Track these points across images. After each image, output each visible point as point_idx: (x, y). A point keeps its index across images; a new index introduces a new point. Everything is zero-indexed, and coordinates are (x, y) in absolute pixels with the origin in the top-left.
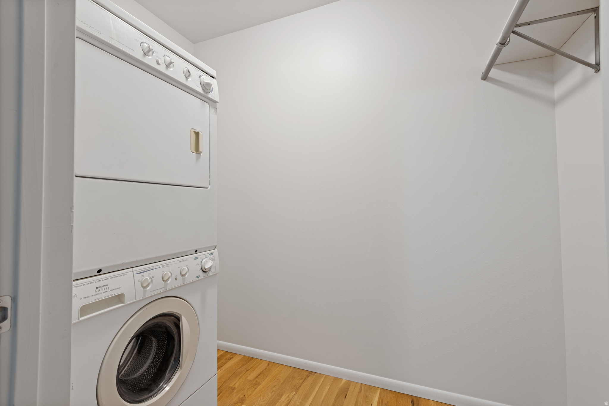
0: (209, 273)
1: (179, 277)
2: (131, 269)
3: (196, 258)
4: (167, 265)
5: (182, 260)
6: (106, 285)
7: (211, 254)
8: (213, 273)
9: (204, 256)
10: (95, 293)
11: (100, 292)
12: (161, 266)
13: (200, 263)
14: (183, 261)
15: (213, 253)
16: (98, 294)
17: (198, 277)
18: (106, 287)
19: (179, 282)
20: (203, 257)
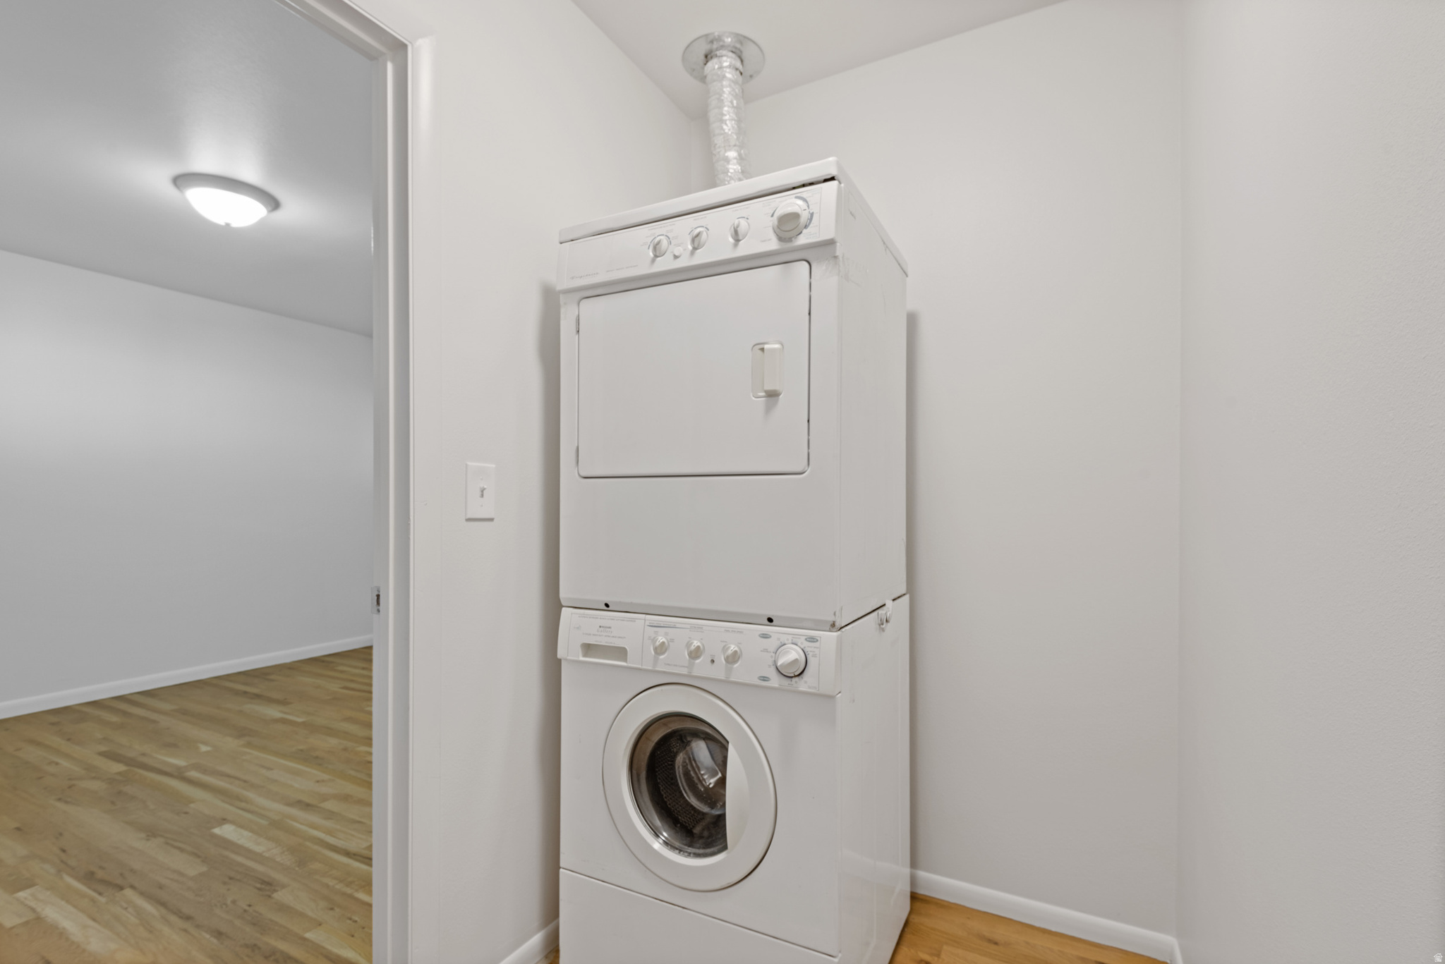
0: (796, 682)
1: (721, 660)
2: (644, 615)
3: (765, 636)
4: (700, 628)
5: (730, 630)
6: (610, 628)
7: (812, 640)
8: (809, 687)
9: (790, 637)
10: (597, 633)
11: (602, 633)
12: (688, 626)
13: (772, 649)
14: (732, 631)
15: (819, 639)
16: (600, 635)
17: (764, 679)
18: (609, 630)
19: (718, 671)
20: (784, 639)
